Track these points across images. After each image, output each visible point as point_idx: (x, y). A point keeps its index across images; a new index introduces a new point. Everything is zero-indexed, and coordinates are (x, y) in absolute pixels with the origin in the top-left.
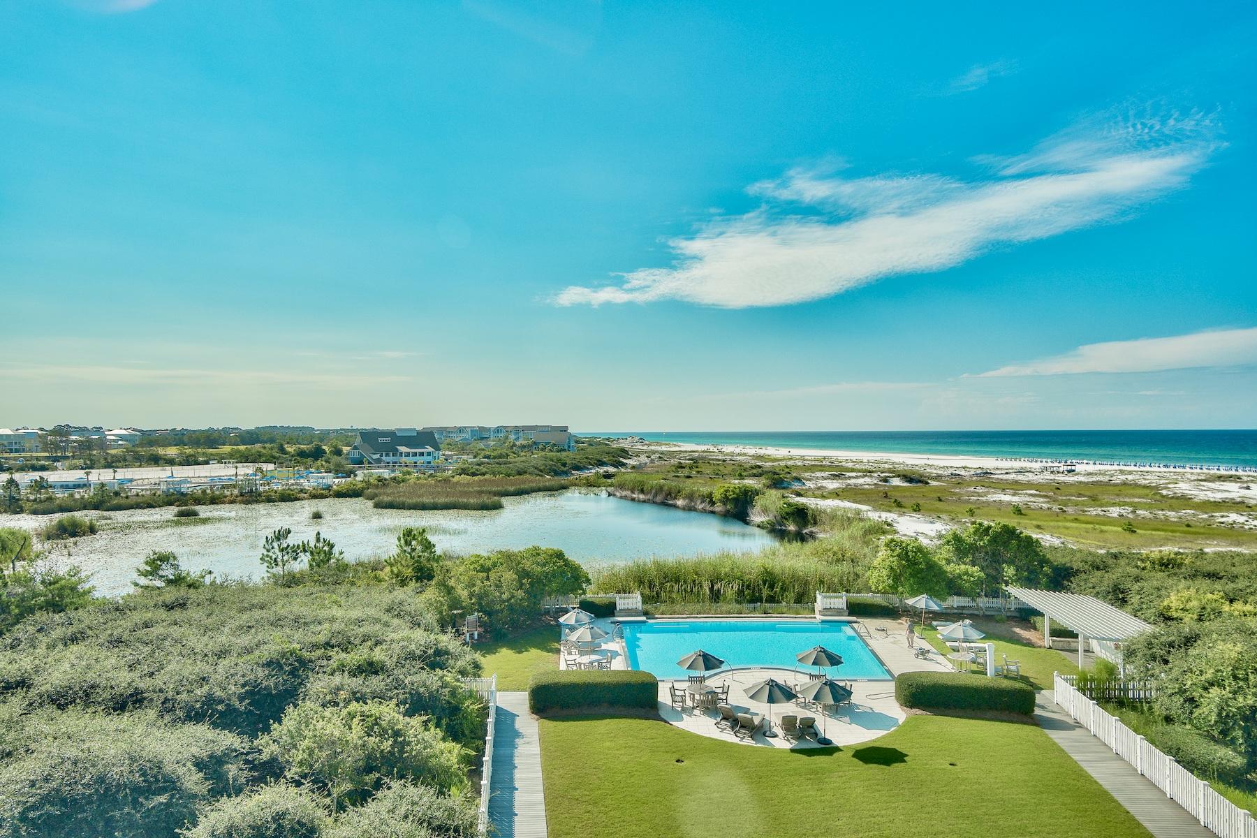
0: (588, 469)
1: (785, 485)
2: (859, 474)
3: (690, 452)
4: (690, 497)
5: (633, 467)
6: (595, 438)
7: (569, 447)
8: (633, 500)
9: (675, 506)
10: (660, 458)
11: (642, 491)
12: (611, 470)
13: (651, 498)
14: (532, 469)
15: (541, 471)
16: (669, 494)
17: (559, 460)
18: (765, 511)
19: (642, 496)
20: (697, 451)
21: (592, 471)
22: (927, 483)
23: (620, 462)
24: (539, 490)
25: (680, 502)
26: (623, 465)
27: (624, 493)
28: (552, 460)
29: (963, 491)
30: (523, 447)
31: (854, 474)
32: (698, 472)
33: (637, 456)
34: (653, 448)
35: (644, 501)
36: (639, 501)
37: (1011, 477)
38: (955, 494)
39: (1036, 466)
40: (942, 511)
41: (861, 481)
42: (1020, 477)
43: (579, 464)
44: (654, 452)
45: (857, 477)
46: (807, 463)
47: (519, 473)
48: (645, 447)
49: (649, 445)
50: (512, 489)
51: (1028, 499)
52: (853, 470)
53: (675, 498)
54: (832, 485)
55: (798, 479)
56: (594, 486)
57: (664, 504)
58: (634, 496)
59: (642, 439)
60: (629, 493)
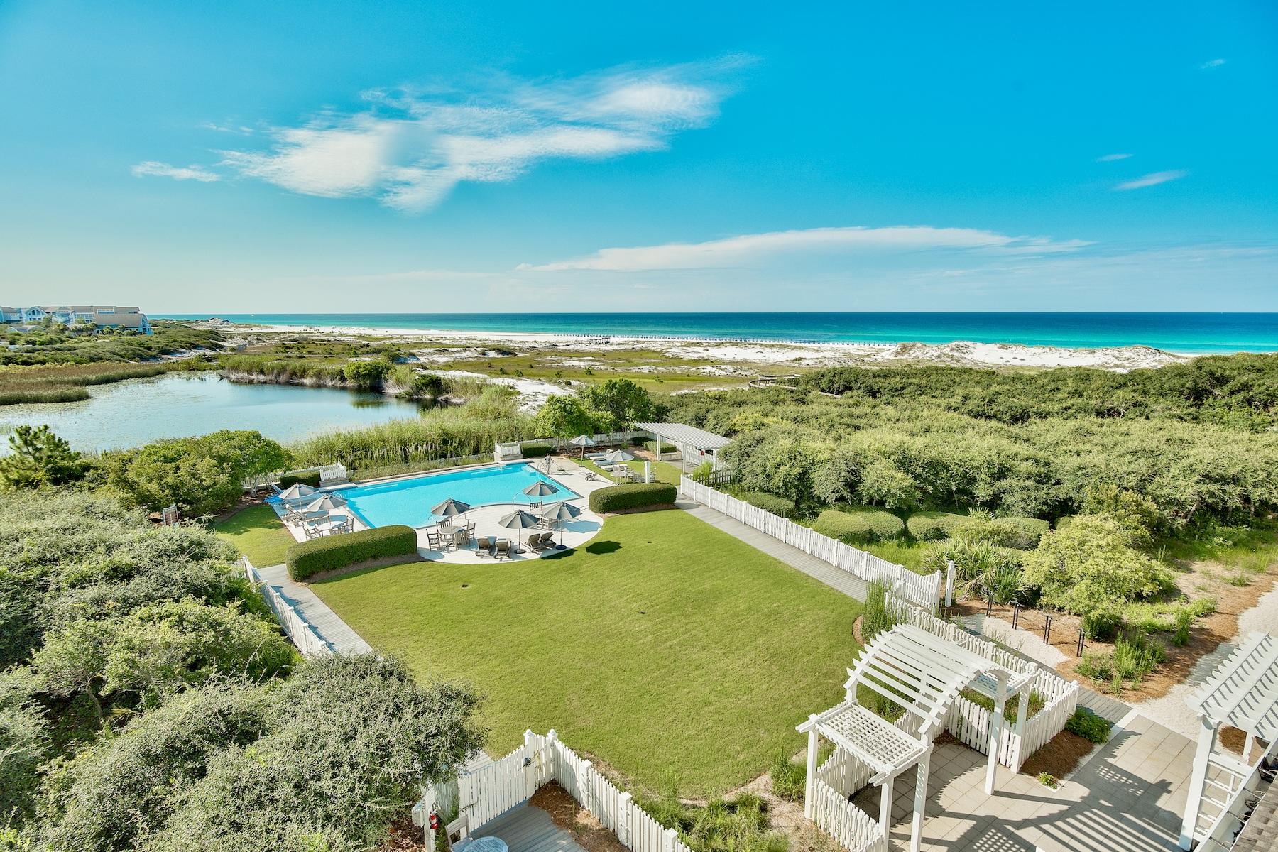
0: (181, 353)
1: (402, 360)
2: (459, 349)
3: (288, 333)
4: (316, 375)
5: (233, 349)
6: (167, 320)
7: (145, 329)
8: (251, 382)
9: (302, 385)
10: (258, 339)
11: (262, 372)
12: (210, 353)
13: (273, 378)
14: (108, 355)
15: (121, 356)
16: (293, 374)
17: (141, 344)
18: (400, 383)
19: (262, 378)
20: (295, 333)
21: (186, 354)
22: (516, 355)
23: (216, 344)
24: (130, 377)
25: (307, 381)
26: (222, 347)
27: (240, 375)
28: (130, 344)
29: (544, 359)
30: (80, 330)
31: (455, 349)
32: (310, 352)
33: (231, 338)
34: (242, 330)
35: (265, 383)
36: (259, 382)
37: (571, 347)
38: (539, 362)
39: (585, 339)
41: (464, 355)
42: (577, 348)
43: (168, 348)
44: (249, 334)
45: (458, 352)
47: (92, 360)
48: (233, 329)
49: (236, 327)
50: (93, 377)
51: (590, 363)
52: (453, 347)
53: (302, 377)
54: (442, 359)
55: (413, 355)
56: (198, 370)
57: (289, 384)
58: (252, 377)
59: (226, 321)
60: (245, 375)
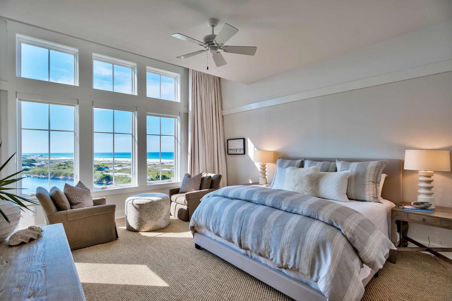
1: (102, 169)
2: (127, 165)
3: (64, 160)
4: (66, 175)
5: (38, 166)
8: (39, 178)
9: (59, 179)
10: (51, 162)
11: (44, 174)
12: (27, 167)
16: (56, 175)
18: (95, 178)
19: (43, 176)
20: (67, 160)
23: (32, 164)
25: (61, 177)
26: (34, 165)
27: (35, 176)
29: (156, 168)
31: (125, 165)
32: (68, 167)
33: (40, 162)
34: (47, 159)
35: (45, 178)
36: (42, 178)
38: (154, 169)
40: (150, 174)
42: (170, 164)
45: (126, 166)
46: (110, 162)
48: (43, 159)
49: (45, 158)
51: (172, 169)
52: (125, 164)
53: (59, 176)
54: (118, 169)
55: (107, 167)
58: (40, 176)
59: (41, 156)
60: (37, 176)
